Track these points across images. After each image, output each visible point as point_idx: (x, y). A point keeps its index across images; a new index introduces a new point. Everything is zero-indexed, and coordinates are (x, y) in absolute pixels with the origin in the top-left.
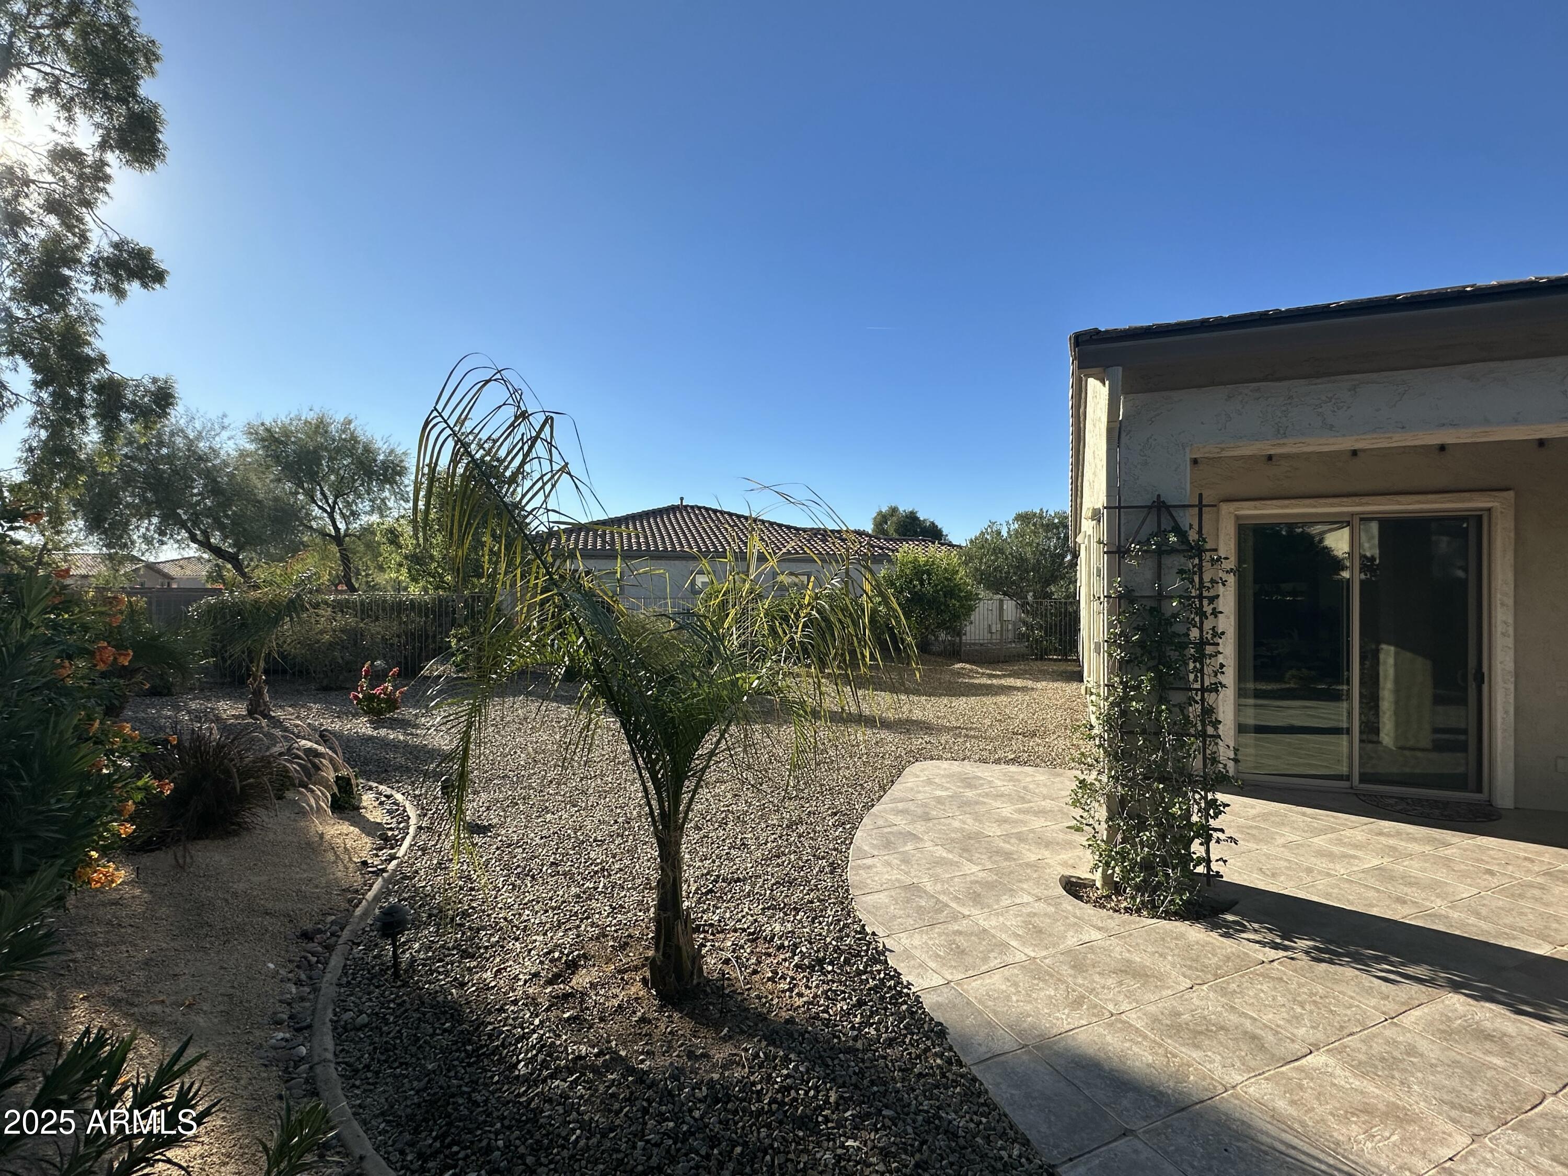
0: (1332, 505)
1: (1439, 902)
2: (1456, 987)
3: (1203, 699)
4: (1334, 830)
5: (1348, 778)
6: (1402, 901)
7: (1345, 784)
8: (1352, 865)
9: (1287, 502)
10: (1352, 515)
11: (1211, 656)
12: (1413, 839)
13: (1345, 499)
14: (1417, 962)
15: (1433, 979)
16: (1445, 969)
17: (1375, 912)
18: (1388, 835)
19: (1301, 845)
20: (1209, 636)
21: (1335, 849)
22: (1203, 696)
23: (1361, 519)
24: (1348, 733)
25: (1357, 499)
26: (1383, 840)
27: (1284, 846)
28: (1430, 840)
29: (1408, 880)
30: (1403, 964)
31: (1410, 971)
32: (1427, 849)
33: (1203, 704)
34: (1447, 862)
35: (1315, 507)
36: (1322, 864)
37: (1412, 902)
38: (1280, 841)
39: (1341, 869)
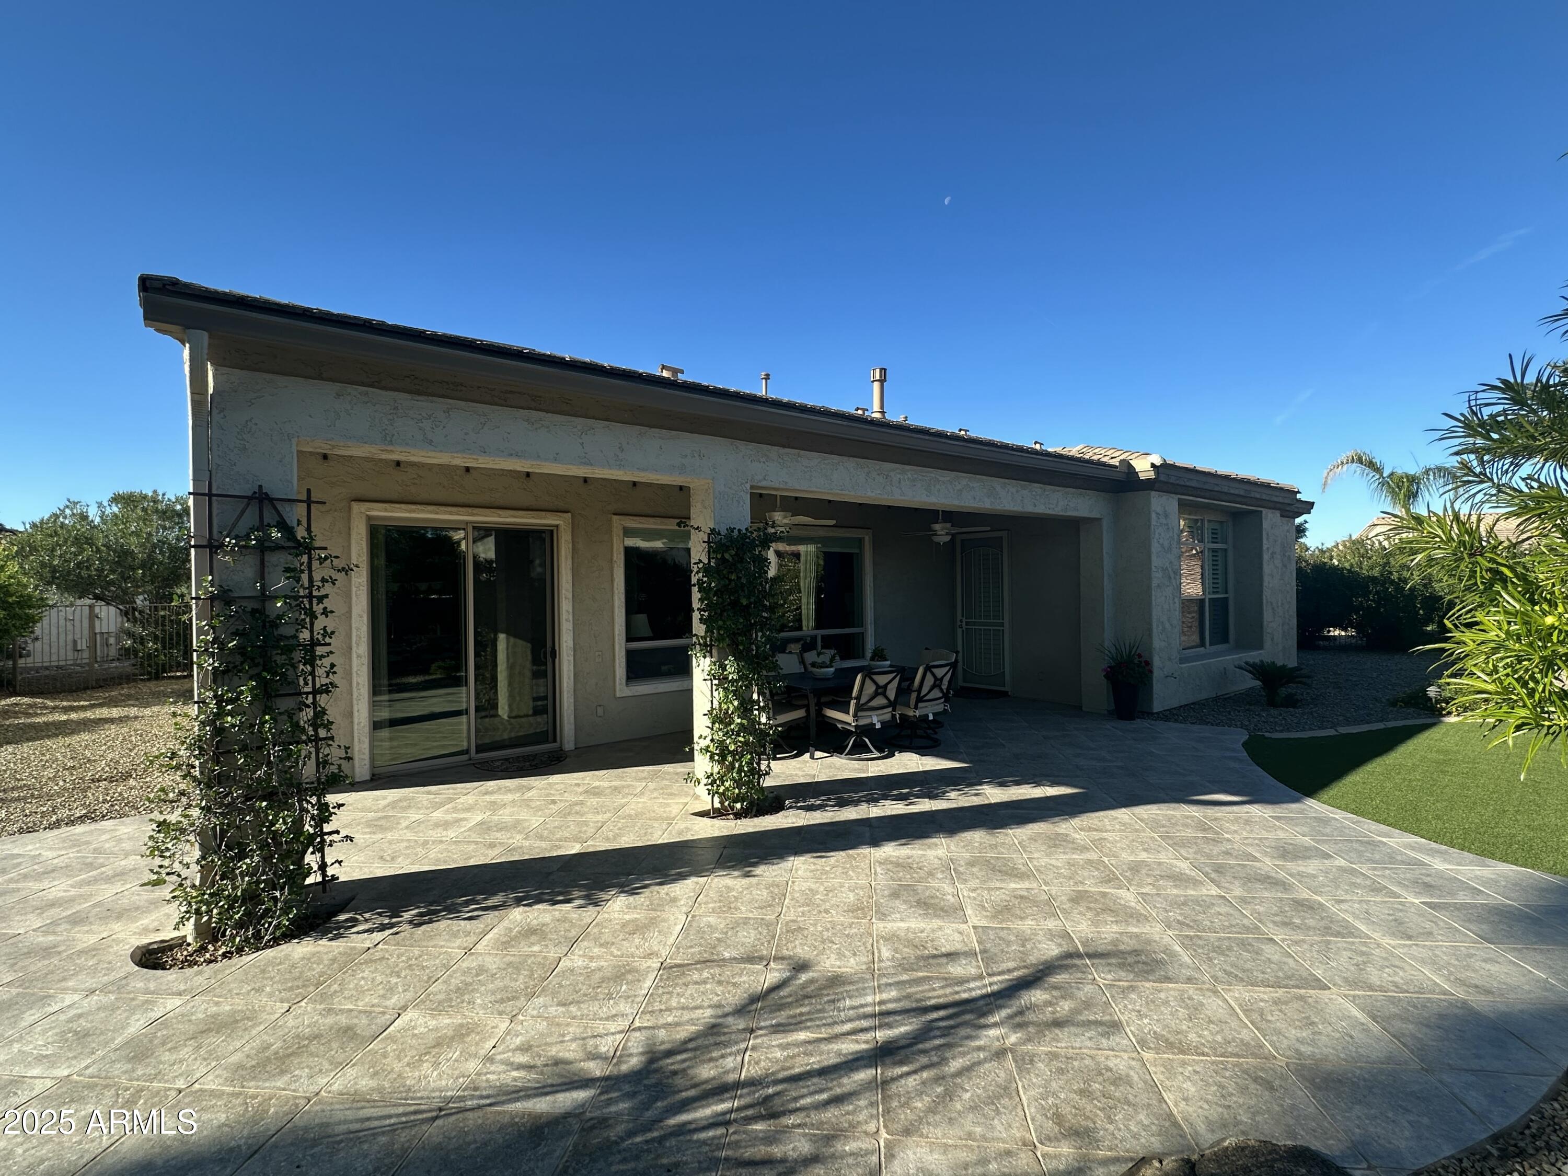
0: (451, 513)
1: (518, 837)
2: (518, 902)
3: (314, 703)
4: (451, 800)
5: (467, 752)
6: (492, 846)
7: (465, 757)
8: (461, 827)
9: (413, 507)
10: (467, 523)
11: (322, 657)
12: (509, 790)
13: (460, 509)
14: (494, 894)
15: (505, 902)
16: (514, 890)
17: (472, 862)
18: (492, 793)
19: (423, 822)
20: (320, 637)
21: (449, 817)
22: (314, 698)
23: (474, 528)
24: (467, 714)
25: (470, 510)
26: (488, 798)
27: (407, 828)
28: (519, 788)
29: (499, 826)
30: (485, 899)
31: (489, 903)
32: (517, 796)
33: (315, 708)
34: (527, 803)
35: (437, 513)
36: (437, 834)
37: (500, 843)
38: (404, 824)
39: (451, 834)
